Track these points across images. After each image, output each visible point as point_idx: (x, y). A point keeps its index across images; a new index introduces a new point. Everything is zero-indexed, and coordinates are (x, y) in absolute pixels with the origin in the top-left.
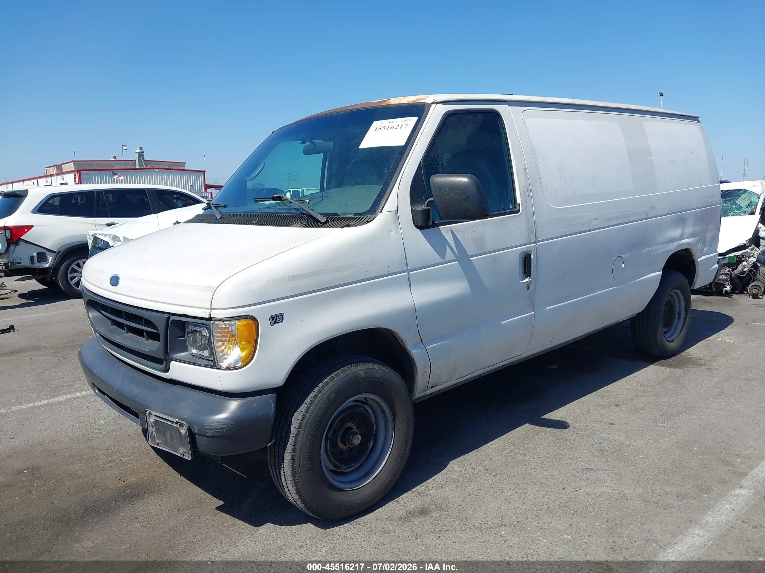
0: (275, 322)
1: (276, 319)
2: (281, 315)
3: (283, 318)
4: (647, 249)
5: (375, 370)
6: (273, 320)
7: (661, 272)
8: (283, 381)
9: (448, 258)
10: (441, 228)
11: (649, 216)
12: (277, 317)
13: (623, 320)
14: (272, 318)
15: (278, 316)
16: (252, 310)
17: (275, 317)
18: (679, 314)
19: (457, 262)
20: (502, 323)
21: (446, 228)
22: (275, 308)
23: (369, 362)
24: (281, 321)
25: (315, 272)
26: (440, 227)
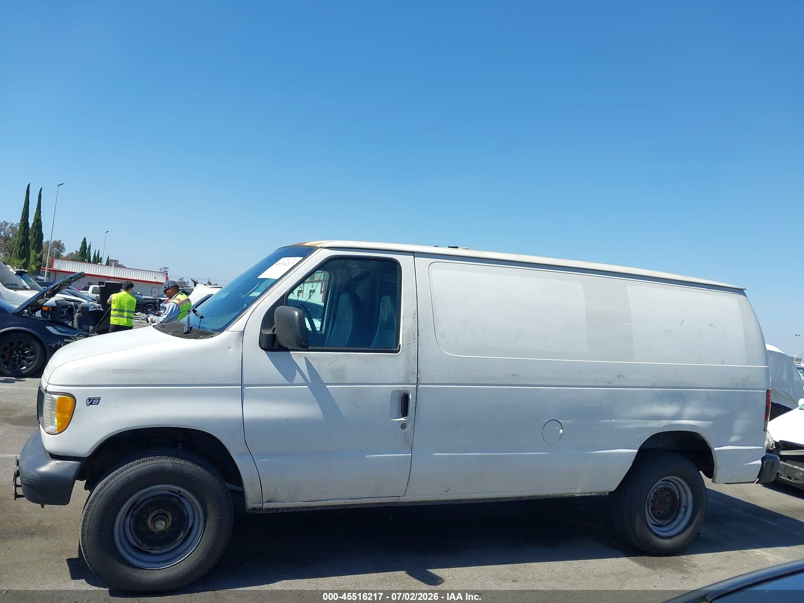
0: (91, 404)
1: (92, 401)
2: (97, 398)
3: (98, 402)
4: (609, 420)
5: (187, 467)
6: (89, 402)
7: (637, 451)
8: (88, 452)
9: (295, 381)
10: (292, 353)
11: (611, 385)
12: (93, 399)
13: (583, 495)
14: (89, 399)
15: (95, 399)
16: (73, 390)
17: (91, 399)
18: (686, 508)
19: (307, 387)
20: (367, 456)
21: (297, 353)
22: (94, 392)
23: (182, 458)
24: (96, 403)
25: (138, 370)
26: (290, 352)
